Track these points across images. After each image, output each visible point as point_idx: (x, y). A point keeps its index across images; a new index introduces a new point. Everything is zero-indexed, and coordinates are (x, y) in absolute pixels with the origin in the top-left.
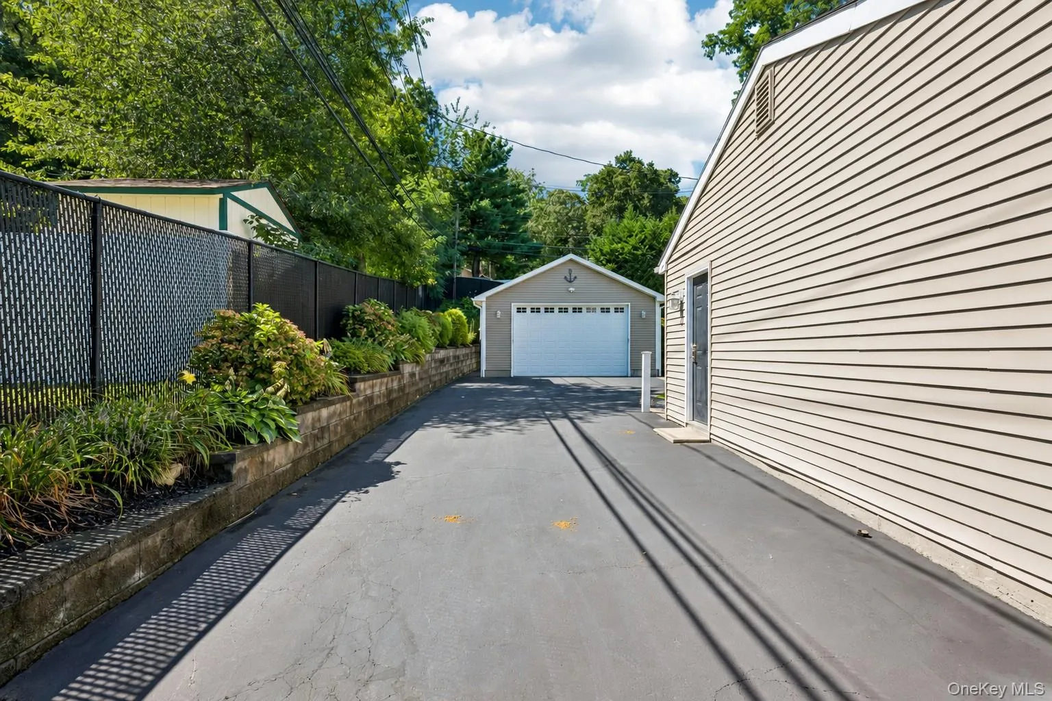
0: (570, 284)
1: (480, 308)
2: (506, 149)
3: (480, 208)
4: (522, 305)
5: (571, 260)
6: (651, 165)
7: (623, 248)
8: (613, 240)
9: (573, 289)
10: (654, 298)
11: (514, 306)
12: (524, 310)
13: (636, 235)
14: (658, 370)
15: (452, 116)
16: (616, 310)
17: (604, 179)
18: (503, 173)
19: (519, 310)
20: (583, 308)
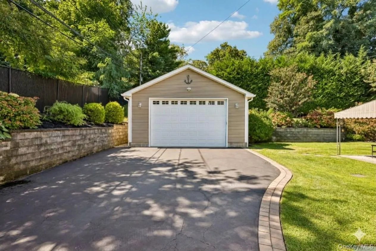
0: (187, 85)
1: (128, 100)
2: (167, 29)
3: (153, 57)
4: (156, 99)
5: (189, 69)
6: (235, 48)
7: (223, 74)
8: (218, 70)
9: (190, 89)
10: (244, 95)
11: (151, 100)
12: (158, 103)
13: (230, 67)
14: (246, 143)
15: (139, 11)
16: (219, 103)
17: (215, 54)
18: (166, 42)
19: (154, 103)
20: (197, 101)
